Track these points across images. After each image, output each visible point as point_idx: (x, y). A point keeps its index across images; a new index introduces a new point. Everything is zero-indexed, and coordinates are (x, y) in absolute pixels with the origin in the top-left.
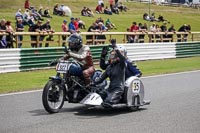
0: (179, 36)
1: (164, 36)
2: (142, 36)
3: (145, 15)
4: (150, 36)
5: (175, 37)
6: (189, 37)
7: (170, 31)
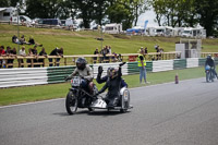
0: (51, 60)
1: (35, 61)
2: (10, 61)
3: (14, 38)
4: (19, 60)
5: (47, 61)
6: (62, 61)
7: (41, 54)
